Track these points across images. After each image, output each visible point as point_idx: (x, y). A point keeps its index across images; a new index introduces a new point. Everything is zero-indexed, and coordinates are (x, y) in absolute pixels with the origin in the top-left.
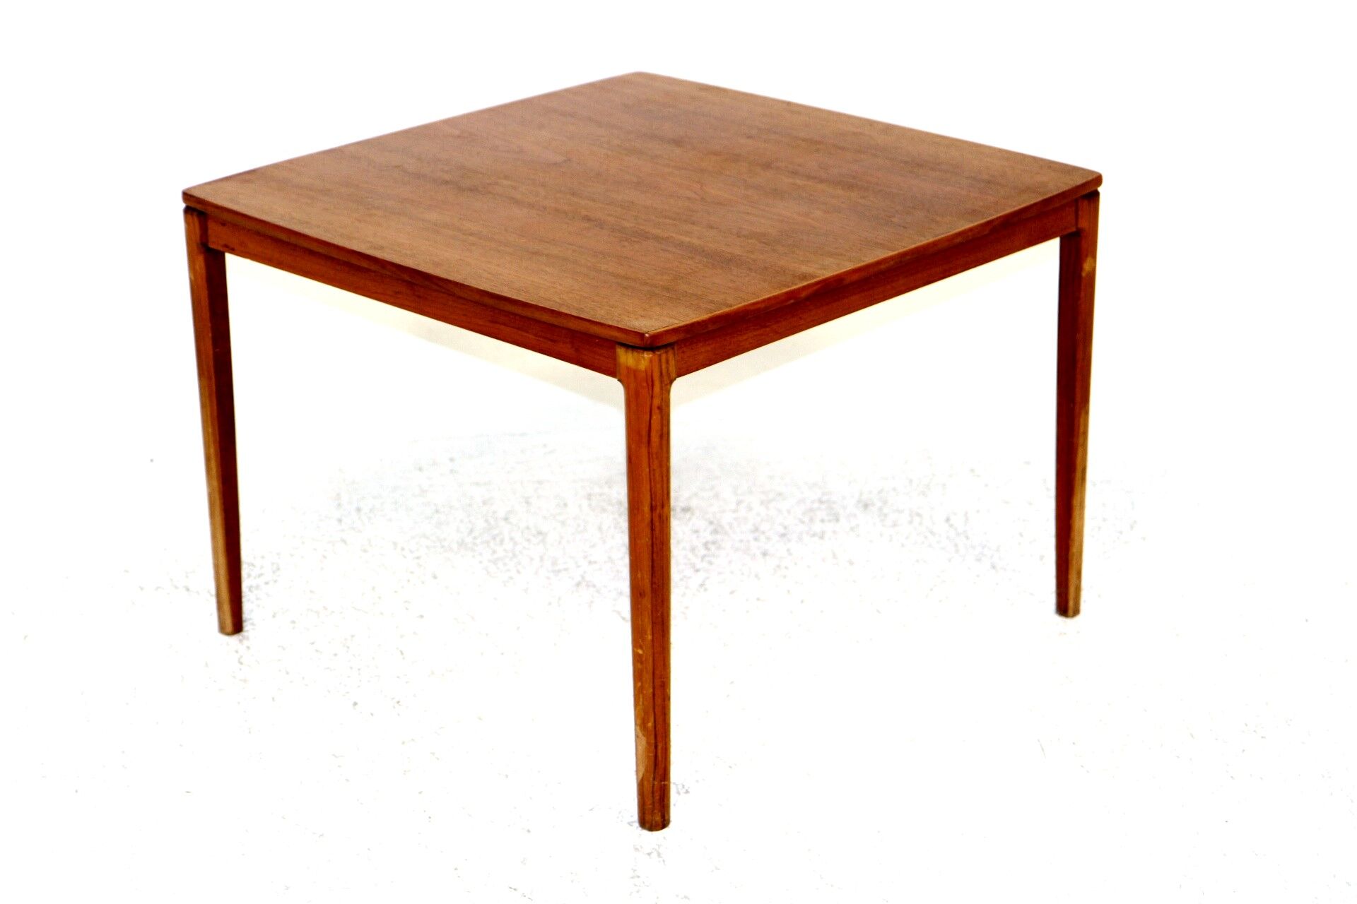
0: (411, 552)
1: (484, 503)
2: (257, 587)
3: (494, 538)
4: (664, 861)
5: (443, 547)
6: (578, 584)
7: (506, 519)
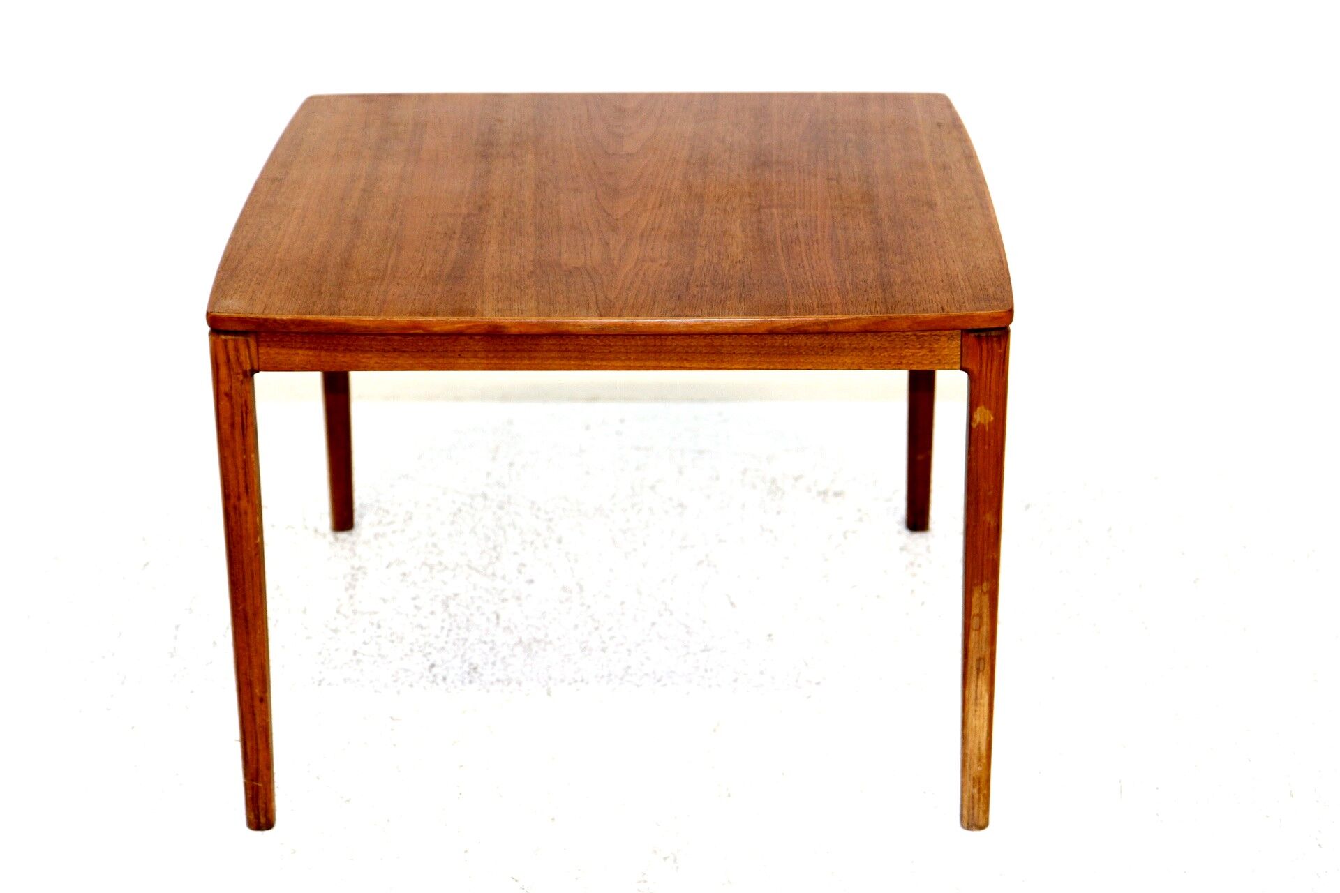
0: (546, 513)
1: (638, 468)
2: (384, 535)
3: (633, 506)
4: (677, 868)
5: (579, 510)
6: (700, 563)
7: (653, 488)
